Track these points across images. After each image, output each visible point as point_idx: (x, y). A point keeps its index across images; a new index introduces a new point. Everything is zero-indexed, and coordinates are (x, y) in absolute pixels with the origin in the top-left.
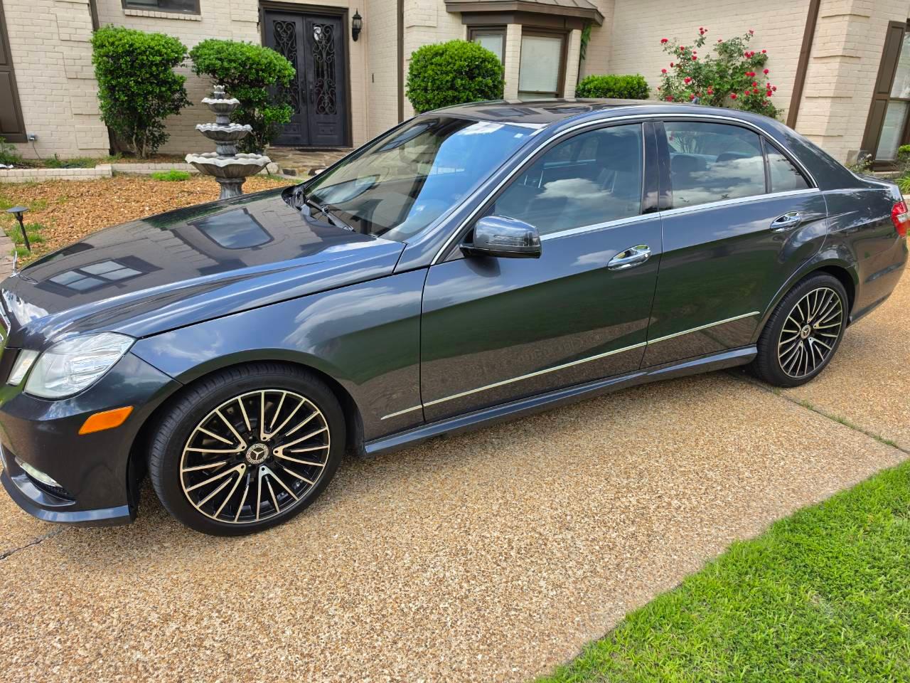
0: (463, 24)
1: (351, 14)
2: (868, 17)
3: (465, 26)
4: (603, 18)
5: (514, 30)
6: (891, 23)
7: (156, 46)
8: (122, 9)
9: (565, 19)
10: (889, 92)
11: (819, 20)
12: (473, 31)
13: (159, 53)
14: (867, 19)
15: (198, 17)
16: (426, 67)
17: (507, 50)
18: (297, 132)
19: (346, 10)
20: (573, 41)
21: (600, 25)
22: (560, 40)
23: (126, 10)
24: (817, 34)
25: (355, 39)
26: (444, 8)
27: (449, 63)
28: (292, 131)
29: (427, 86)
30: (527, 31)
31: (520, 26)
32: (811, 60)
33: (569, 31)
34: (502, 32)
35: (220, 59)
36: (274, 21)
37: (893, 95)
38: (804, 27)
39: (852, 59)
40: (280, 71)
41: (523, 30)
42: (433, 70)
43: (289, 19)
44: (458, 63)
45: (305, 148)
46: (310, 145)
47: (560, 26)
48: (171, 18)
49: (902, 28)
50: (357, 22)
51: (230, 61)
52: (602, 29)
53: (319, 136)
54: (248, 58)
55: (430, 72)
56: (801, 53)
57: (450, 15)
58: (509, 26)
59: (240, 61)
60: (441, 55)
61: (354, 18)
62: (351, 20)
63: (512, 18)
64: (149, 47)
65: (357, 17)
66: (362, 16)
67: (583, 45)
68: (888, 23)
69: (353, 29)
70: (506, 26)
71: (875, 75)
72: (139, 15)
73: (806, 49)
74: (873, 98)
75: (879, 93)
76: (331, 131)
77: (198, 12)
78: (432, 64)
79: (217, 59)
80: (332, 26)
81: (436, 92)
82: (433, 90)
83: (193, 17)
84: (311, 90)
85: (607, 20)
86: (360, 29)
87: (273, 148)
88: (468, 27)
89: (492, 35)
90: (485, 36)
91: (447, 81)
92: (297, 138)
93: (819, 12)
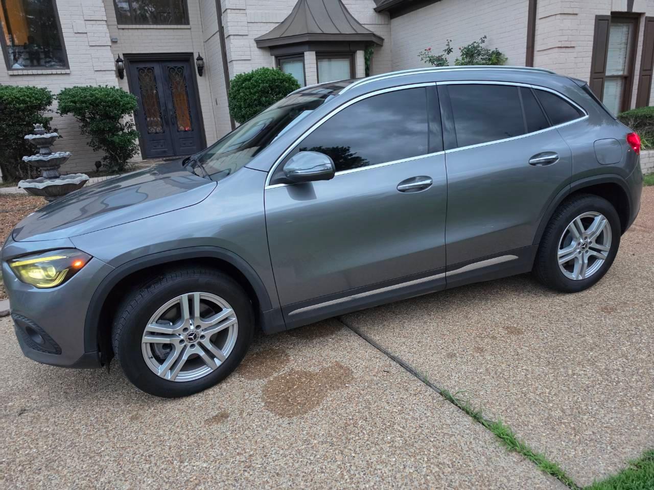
0: (272, 55)
1: (196, 56)
2: (576, 14)
3: (273, 57)
4: (382, 40)
5: (310, 57)
6: (597, 16)
7: (21, 96)
8: (6, 71)
9: (350, 43)
10: (604, 71)
11: (538, 22)
12: (280, 60)
13: (24, 102)
14: (575, 16)
15: (67, 71)
16: (239, 90)
17: (306, 71)
18: (163, 147)
19: (192, 54)
20: (358, 59)
21: (381, 46)
22: (348, 59)
23: (9, 72)
24: (538, 32)
25: (201, 75)
26: (255, 45)
27: (255, 86)
28: (160, 147)
29: (241, 105)
30: (320, 56)
31: (314, 53)
32: (536, 53)
33: (355, 52)
34: (301, 58)
35: (75, 102)
36: (137, 68)
37: (608, 74)
38: (527, 29)
39: (567, 49)
40: (123, 106)
41: (316, 56)
42: (244, 93)
43: (148, 65)
44: (261, 85)
45: (171, 158)
46: (175, 155)
47: (347, 49)
48: (46, 73)
49: (608, 20)
50: (200, 62)
51: (82, 102)
52: (383, 48)
53: (181, 148)
54: (97, 99)
55: (242, 94)
56: (527, 48)
57: (260, 50)
58: (306, 53)
59: (90, 101)
60: (249, 80)
61: (198, 59)
62: (195, 61)
63: (307, 47)
64: (16, 97)
65: (200, 58)
66: (203, 57)
67: (367, 61)
68: (594, 17)
69: (198, 68)
70: (303, 54)
71: (590, 60)
72: (20, 74)
73: (531, 45)
74: (591, 78)
75: (595, 73)
76: (191, 143)
77: (68, 68)
78: (243, 88)
79: (72, 102)
80: (183, 67)
81: (248, 109)
82: (245, 108)
83: (63, 71)
84: (172, 115)
85: (386, 41)
86: (203, 67)
87: (145, 160)
88: (276, 57)
89: (294, 61)
90: (289, 62)
91: (255, 100)
92: (165, 152)
93: (537, 15)
